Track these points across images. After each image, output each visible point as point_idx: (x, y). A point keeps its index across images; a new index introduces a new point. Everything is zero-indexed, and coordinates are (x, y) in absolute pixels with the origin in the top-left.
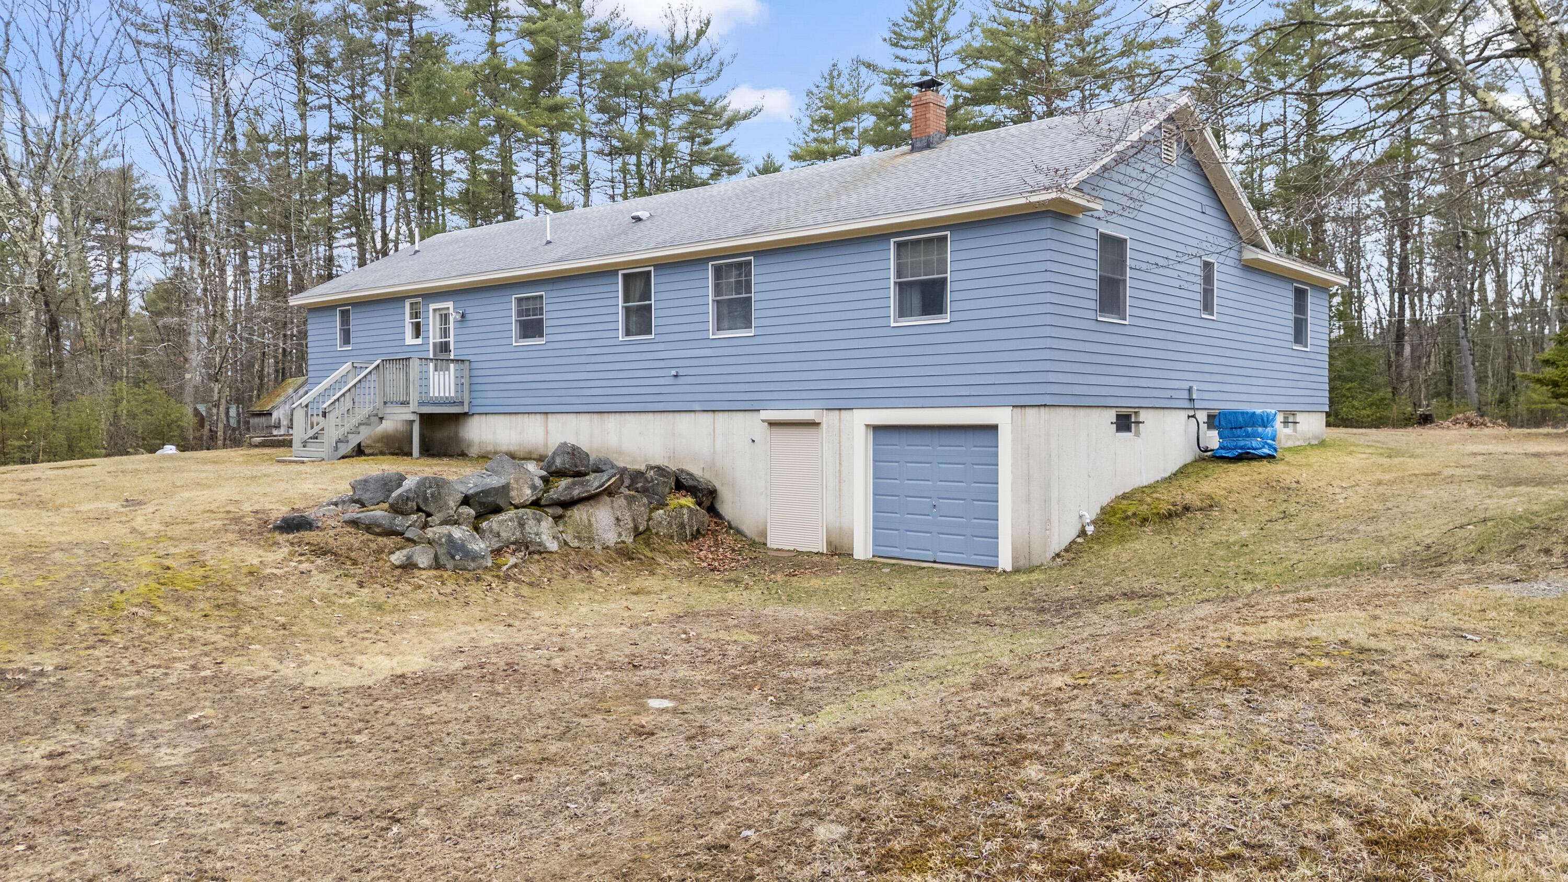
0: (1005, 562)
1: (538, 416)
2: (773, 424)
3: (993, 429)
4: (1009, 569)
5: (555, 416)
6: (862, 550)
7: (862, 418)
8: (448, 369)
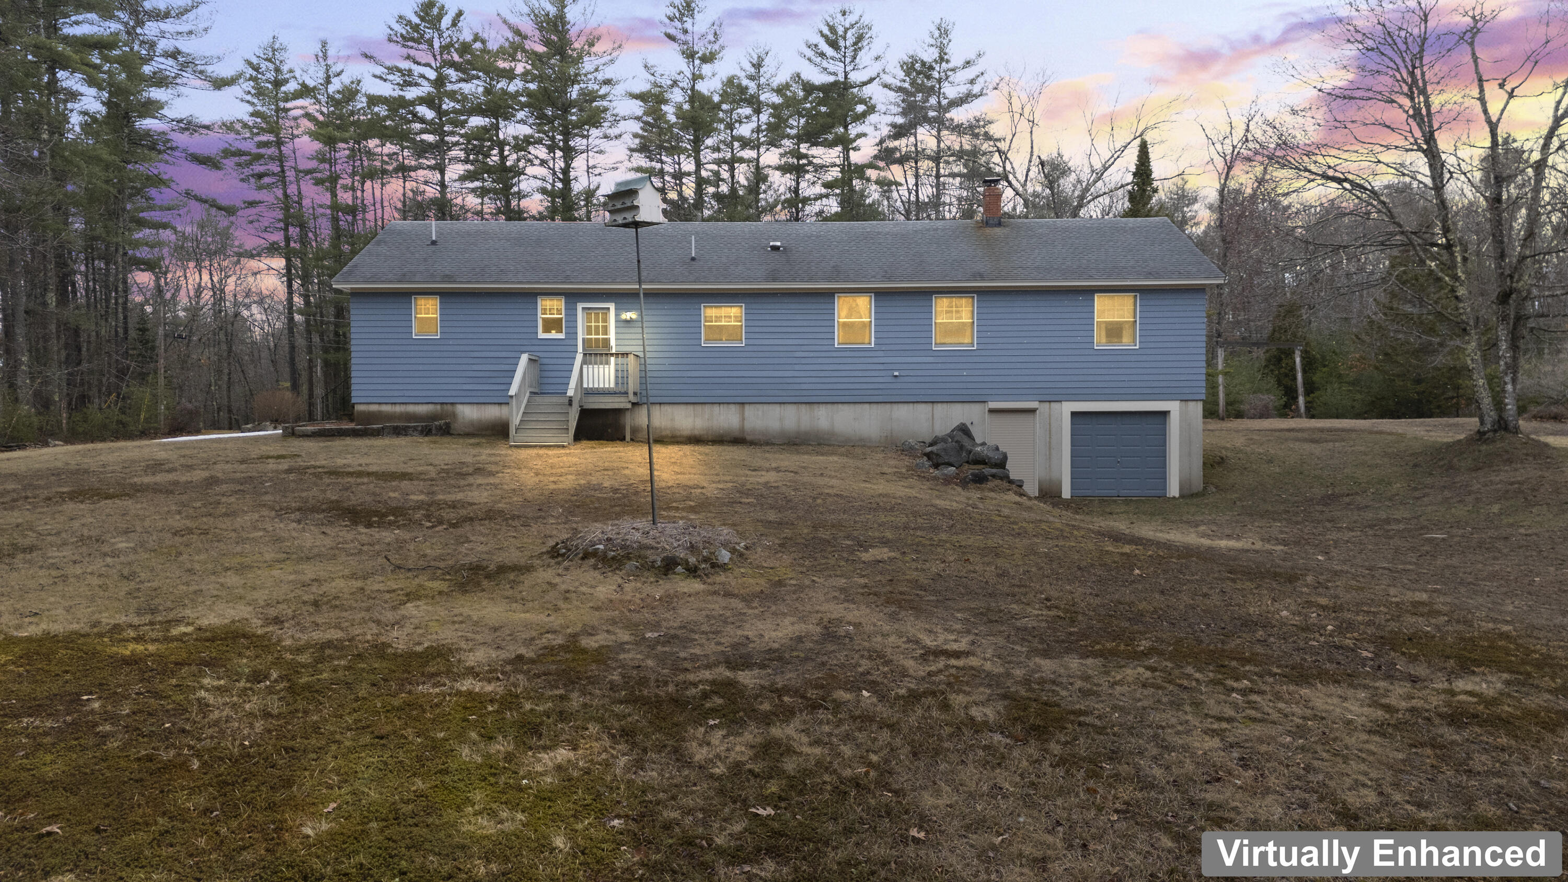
0: (1174, 490)
1: (732, 407)
2: (992, 411)
3: (1165, 414)
4: (1177, 495)
5: (752, 406)
6: (1066, 493)
7: (1069, 407)
8: (608, 363)
